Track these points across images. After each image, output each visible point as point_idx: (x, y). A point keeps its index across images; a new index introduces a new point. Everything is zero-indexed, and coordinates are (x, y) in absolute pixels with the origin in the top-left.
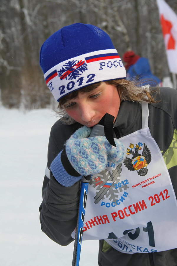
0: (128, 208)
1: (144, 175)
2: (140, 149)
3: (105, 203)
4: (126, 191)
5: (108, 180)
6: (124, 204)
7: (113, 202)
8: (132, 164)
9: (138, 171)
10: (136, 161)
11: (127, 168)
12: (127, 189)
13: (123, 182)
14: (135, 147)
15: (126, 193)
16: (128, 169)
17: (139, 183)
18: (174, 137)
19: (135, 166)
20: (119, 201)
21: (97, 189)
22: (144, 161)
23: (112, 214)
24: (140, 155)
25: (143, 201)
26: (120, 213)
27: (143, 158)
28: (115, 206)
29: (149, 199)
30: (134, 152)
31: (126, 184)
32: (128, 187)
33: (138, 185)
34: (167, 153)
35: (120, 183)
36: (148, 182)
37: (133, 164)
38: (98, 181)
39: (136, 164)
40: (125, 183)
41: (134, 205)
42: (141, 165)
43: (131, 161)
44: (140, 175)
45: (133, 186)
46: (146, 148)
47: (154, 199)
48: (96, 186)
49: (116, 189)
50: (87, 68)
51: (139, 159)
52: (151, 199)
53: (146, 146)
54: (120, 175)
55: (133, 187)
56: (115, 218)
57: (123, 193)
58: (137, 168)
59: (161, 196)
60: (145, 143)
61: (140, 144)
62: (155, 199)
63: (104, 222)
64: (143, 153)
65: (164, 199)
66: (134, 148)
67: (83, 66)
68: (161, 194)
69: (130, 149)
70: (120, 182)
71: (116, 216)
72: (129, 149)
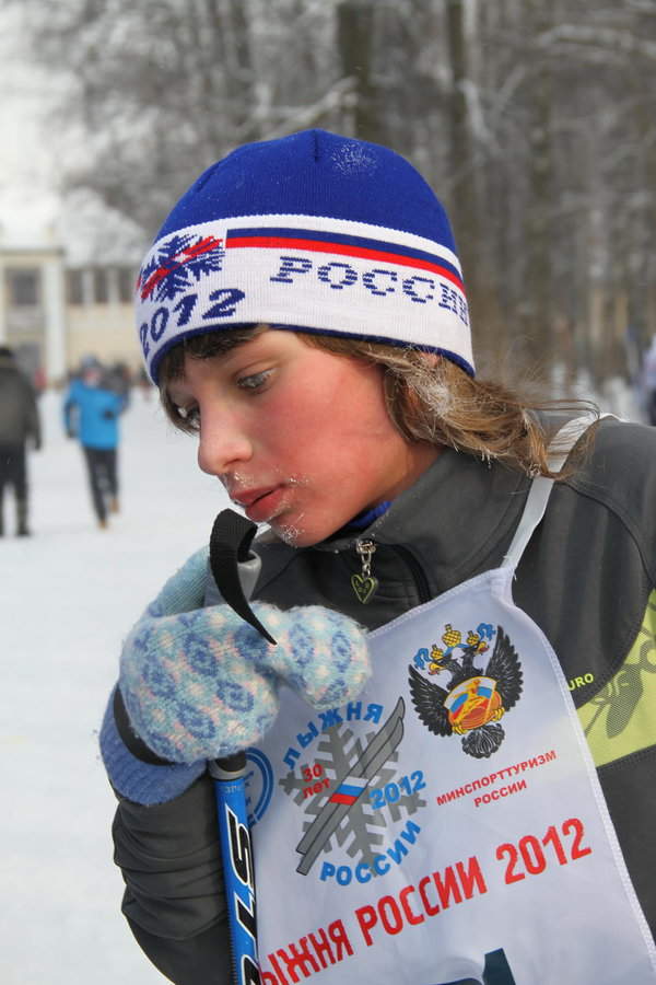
0: (416, 887)
1: (488, 755)
2: (483, 650)
3: (332, 867)
4: (413, 819)
5: (350, 773)
6: (404, 871)
7: (362, 865)
8: (445, 709)
9: (466, 736)
10: (463, 697)
11: (425, 724)
12: (419, 809)
13: (404, 782)
14: (464, 642)
15: (414, 825)
16: (427, 727)
17: (463, 786)
18: (647, 624)
19: (456, 716)
20: (383, 858)
21: (307, 812)
22: (492, 696)
23: (360, 913)
24: (478, 673)
25: (473, 862)
26: (387, 907)
27: (490, 684)
28: (368, 878)
29: (500, 856)
30: (460, 662)
31: (415, 790)
32: (424, 803)
33: (461, 792)
34: (613, 687)
35: (393, 785)
36: (498, 784)
37: (449, 708)
38: (314, 778)
39: (460, 711)
40: (412, 784)
41: (437, 876)
42: (478, 712)
43: (444, 695)
44: (472, 755)
45: (439, 799)
46: (504, 644)
47: (520, 856)
48: (306, 797)
49: (374, 808)
50: (220, 265)
51: (473, 691)
52: (506, 854)
53: (507, 638)
54: (397, 753)
55: (441, 800)
56: (370, 931)
57: (402, 826)
58: (461, 723)
59: (551, 842)
60: (501, 625)
61: (485, 630)
62: (526, 856)
63: (335, 956)
64: (490, 665)
65: (563, 861)
66: (460, 645)
67: (208, 256)
68: (552, 835)
69: (445, 649)
70: (395, 780)
71: (373, 921)
72: (441, 651)
